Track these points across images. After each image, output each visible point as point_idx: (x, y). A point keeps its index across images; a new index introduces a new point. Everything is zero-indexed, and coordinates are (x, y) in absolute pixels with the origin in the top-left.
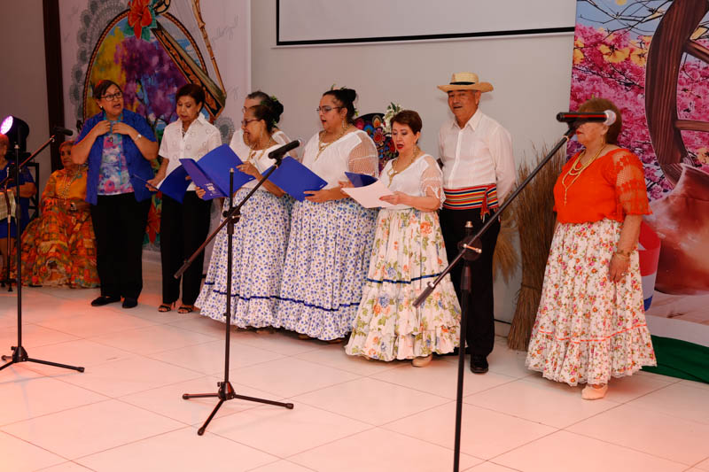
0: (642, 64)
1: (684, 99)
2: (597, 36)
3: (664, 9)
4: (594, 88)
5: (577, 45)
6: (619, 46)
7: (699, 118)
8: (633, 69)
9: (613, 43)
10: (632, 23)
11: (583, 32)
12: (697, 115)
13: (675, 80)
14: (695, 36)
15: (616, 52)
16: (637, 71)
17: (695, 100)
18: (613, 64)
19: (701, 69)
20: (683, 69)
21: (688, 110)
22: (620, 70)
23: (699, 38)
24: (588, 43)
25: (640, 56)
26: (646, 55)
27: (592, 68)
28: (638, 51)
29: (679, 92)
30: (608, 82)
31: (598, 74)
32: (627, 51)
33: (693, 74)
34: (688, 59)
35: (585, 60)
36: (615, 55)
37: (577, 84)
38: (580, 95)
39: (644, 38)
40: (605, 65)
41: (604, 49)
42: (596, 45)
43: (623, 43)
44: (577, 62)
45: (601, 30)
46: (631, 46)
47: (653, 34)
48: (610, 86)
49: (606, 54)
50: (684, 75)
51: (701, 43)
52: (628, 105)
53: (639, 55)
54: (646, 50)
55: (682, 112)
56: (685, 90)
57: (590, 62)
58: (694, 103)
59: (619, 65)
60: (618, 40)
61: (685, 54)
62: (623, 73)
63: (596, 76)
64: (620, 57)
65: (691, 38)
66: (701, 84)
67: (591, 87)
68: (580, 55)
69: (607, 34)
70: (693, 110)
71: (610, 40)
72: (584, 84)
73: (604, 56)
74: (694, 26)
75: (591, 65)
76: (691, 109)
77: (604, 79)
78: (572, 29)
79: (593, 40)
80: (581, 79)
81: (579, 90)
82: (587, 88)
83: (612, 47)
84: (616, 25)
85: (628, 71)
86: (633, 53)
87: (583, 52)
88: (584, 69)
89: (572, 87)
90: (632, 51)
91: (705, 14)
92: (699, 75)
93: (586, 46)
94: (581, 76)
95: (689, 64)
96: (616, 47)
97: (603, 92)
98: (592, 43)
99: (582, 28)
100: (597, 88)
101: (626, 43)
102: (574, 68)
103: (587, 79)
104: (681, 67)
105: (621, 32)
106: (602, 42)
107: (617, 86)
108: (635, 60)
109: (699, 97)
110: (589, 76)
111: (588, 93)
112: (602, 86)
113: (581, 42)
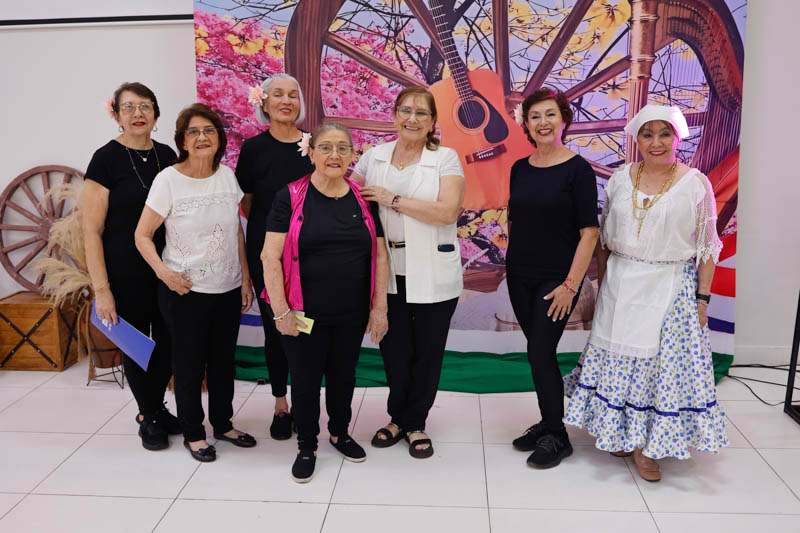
0: (279, 57)
1: (329, 95)
2: (222, 24)
4: (226, 83)
5: (199, 35)
6: (251, 36)
7: (347, 115)
8: (269, 63)
9: (242, 33)
10: (263, 11)
11: (205, 19)
12: (345, 112)
13: (317, 74)
14: (333, 28)
15: (247, 42)
16: (274, 65)
17: (341, 95)
18: (245, 57)
19: (343, 63)
20: (325, 63)
21: (335, 107)
22: (254, 63)
23: (338, 30)
24: (213, 32)
25: (277, 47)
26: (283, 47)
27: (220, 60)
28: (273, 43)
29: (323, 87)
30: (242, 77)
31: (229, 68)
32: (261, 42)
33: (336, 68)
34: (329, 52)
35: (211, 52)
36: (246, 47)
37: (204, 79)
38: (209, 92)
39: (279, 28)
40: (237, 57)
41: (233, 39)
42: (222, 34)
43: (254, 33)
44: (202, 53)
45: (227, 17)
46: (265, 37)
47: (288, 24)
48: (245, 81)
49: (236, 45)
50: (326, 70)
51: (341, 36)
53: (275, 47)
54: (282, 41)
55: (328, 109)
56: (329, 85)
57: (218, 54)
58: (340, 99)
59: (252, 58)
60: (248, 29)
61: (325, 47)
62: (258, 66)
63: (226, 70)
64: (252, 49)
65: (330, 30)
66: (345, 79)
67: (222, 82)
68: (204, 46)
69: (234, 22)
70: (340, 106)
71: (239, 28)
72: (213, 78)
73: (234, 48)
74: (331, 18)
75: (219, 57)
76: (337, 105)
77: (237, 73)
78: (190, 17)
79: (220, 29)
80: (208, 73)
81: (208, 85)
82: (218, 83)
83: (242, 37)
84: (244, 12)
85: (264, 64)
86: (268, 44)
87: (208, 43)
88: (211, 61)
89: (199, 83)
90: (266, 42)
91: (342, 5)
92: (342, 70)
93: (210, 35)
94: (208, 70)
95: (331, 58)
96: (247, 37)
97: (236, 87)
98: (217, 32)
99: (203, 15)
100: (230, 83)
101: (258, 33)
102: (198, 61)
103: (216, 73)
104: (322, 60)
105: (251, 20)
106: (229, 32)
107: (252, 81)
108: (270, 52)
109: (345, 92)
110: (219, 70)
111: (219, 89)
112: (235, 81)
113: (203, 30)
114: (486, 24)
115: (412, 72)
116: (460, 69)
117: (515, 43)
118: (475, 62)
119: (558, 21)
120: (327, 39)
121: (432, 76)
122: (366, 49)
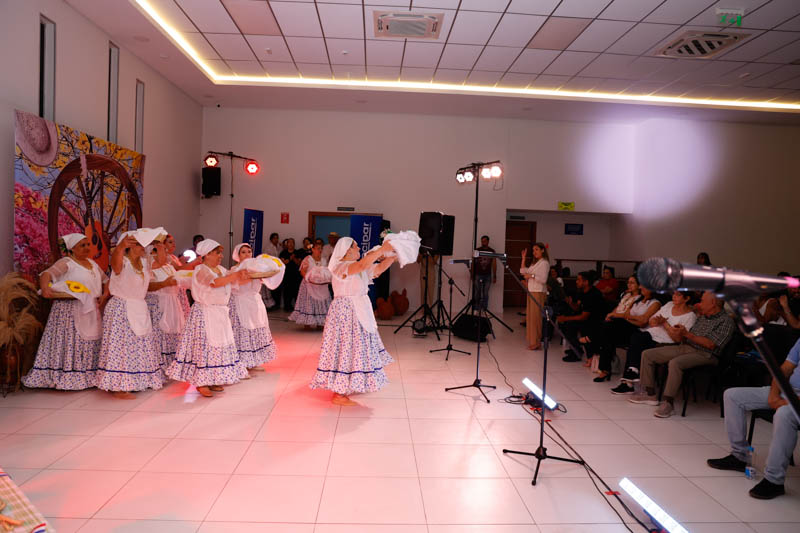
0: (46, 210)
3: (52, 184)
13: (57, 221)
14: (63, 198)
15: (36, 203)
16: (45, 214)
18: (35, 210)
35: (24, 205)
39: (46, 197)
41: (32, 200)
43: (39, 198)
44: (20, 206)
45: (30, 189)
46: (42, 200)
48: (35, 222)
49: (33, 203)
50: (60, 218)
51: (64, 203)
52: (42, 232)
53: (45, 206)
54: (48, 204)
56: (60, 225)
57: (26, 206)
59: (38, 210)
60: (37, 196)
61: (60, 208)
62: (40, 214)
63: (29, 215)
64: (37, 206)
65: (61, 201)
66: (65, 223)
67: (27, 221)
69: (32, 192)
71: (34, 195)
74: (62, 195)
75: (27, 209)
77: (32, 217)
79: (27, 194)
80: (22, 216)
81: (22, 222)
83: (35, 200)
84: (36, 188)
90: (43, 203)
97: (32, 224)
98: (27, 196)
105: (38, 192)
106: (30, 196)
107: (38, 222)
110: (26, 215)
111: (26, 225)
112: (32, 221)
113: (21, 193)
114: (98, 203)
115: (82, 222)
116: (92, 220)
117: (105, 212)
118: (96, 219)
119: (112, 205)
120: (60, 204)
121: (87, 225)
122: (70, 210)
